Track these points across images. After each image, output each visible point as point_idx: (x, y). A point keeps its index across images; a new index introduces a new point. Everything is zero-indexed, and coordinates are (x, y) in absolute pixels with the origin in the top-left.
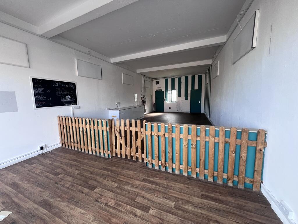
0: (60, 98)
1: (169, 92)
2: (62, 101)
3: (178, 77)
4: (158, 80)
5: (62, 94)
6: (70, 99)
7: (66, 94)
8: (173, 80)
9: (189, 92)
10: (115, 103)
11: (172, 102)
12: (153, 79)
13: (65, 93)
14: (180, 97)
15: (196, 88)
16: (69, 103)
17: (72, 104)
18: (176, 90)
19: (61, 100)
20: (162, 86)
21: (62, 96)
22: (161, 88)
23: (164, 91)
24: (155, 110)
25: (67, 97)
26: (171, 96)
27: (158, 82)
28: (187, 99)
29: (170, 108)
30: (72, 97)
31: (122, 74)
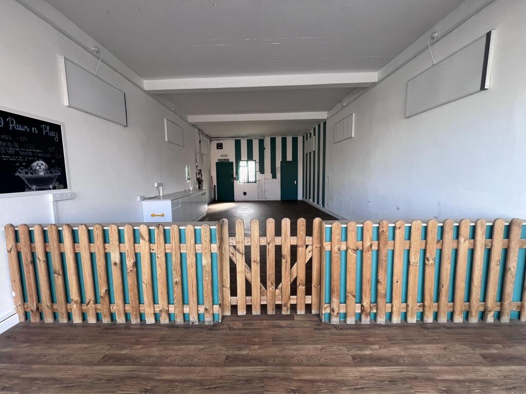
0: (12, 167)
1: (242, 164)
2: (18, 177)
3: (260, 138)
4: (221, 142)
5: (17, 154)
6: (45, 170)
7: (33, 156)
8: (250, 143)
9: (278, 164)
10: (153, 185)
11: (248, 182)
12: (211, 139)
13: (29, 151)
14: (263, 173)
15: (289, 158)
16: (42, 184)
17: (51, 187)
18: (255, 161)
19: (17, 174)
20: (229, 153)
21: (17, 161)
22: (227, 156)
23: (232, 163)
24: (216, 199)
25: (35, 164)
26: (247, 171)
27: (222, 144)
28: (274, 176)
29: (245, 194)
30: (51, 167)
31: (165, 119)
